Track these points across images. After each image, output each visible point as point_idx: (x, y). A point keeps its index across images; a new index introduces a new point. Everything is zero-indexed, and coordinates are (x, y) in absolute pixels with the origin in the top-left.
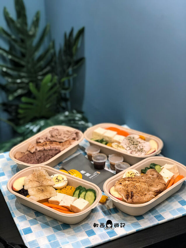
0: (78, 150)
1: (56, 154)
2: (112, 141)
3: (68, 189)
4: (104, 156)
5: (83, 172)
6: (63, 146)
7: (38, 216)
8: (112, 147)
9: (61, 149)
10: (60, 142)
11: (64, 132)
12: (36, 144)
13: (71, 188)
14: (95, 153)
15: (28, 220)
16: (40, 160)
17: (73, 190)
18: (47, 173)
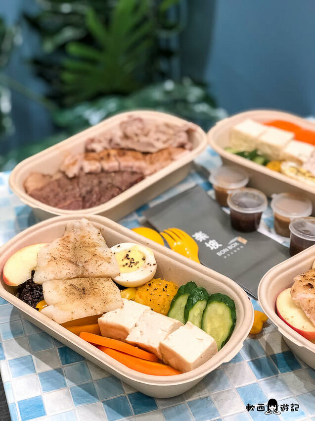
0: (190, 175)
1: (131, 185)
2: (281, 157)
3: (155, 289)
4: (258, 196)
5: (200, 236)
6: (152, 163)
7: (67, 362)
8: (280, 171)
9: (147, 172)
10: (145, 154)
11: (157, 127)
12: (83, 155)
13: (166, 287)
14: (234, 187)
15: (38, 371)
16: (87, 197)
17: (171, 292)
18: (101, 237)
